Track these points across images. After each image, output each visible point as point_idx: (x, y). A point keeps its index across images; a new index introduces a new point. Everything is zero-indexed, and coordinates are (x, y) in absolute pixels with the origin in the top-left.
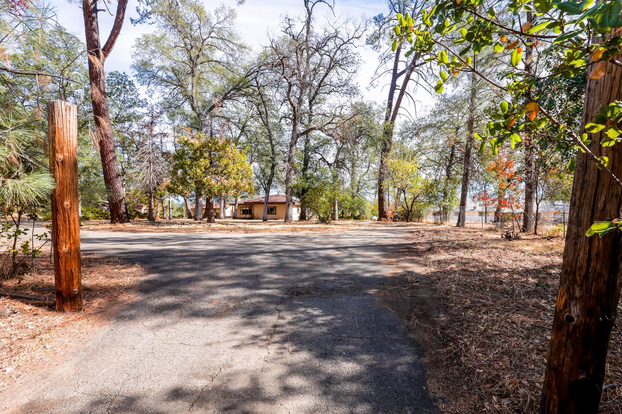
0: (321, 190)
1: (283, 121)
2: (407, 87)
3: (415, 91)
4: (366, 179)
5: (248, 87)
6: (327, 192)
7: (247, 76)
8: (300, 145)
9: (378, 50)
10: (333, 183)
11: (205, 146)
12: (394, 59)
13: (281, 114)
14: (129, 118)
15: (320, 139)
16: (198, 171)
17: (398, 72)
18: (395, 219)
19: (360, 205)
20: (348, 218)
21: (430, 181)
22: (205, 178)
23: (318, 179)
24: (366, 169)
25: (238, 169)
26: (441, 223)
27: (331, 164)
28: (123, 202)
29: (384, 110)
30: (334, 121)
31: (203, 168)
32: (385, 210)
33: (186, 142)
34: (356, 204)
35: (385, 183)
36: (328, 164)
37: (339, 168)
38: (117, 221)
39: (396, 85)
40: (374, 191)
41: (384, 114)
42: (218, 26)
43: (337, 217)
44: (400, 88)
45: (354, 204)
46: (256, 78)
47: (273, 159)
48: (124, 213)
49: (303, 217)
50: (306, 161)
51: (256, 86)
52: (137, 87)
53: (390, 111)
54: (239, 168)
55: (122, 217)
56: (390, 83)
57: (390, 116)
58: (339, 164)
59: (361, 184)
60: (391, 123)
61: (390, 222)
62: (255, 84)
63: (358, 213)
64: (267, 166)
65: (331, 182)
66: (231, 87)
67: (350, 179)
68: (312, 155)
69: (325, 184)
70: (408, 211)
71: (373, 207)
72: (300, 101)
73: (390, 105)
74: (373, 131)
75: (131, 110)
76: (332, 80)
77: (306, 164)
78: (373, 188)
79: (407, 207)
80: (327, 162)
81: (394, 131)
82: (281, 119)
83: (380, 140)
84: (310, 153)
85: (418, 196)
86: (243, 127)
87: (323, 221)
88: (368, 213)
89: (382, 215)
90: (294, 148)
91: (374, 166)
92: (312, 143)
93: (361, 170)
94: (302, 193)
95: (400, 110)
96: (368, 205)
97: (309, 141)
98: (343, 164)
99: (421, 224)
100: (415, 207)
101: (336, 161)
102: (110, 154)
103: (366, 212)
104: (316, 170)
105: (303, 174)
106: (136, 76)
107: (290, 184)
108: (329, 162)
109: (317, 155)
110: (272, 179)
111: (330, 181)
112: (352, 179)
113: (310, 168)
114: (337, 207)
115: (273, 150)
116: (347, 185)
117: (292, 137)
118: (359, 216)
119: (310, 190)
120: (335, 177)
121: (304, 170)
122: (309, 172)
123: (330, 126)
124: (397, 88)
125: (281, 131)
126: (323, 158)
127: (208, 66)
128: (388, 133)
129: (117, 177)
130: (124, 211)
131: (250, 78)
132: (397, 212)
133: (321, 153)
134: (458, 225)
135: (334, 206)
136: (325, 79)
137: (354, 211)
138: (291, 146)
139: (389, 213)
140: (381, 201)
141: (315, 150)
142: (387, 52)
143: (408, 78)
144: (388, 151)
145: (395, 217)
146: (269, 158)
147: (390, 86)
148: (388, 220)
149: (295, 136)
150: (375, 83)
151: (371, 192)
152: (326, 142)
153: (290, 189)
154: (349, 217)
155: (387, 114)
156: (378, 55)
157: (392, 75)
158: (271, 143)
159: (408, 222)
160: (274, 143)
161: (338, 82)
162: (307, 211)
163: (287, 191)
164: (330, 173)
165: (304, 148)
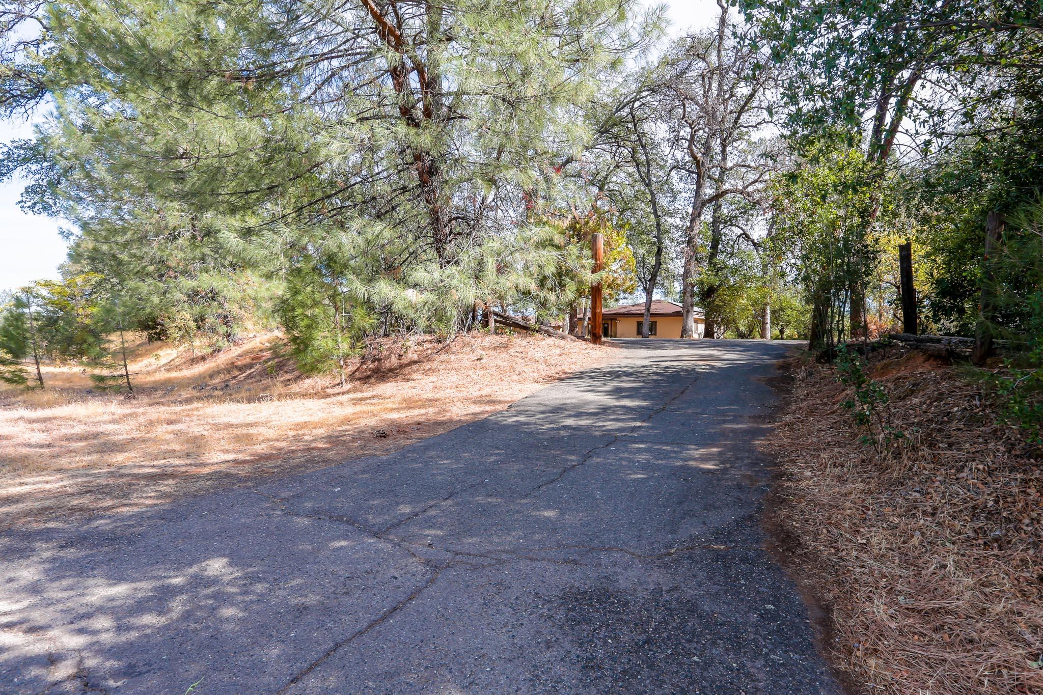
0: (742, 288)
6: (751, 292)
7: (618, 109)
8: (707, 216)
10: (763, 277)
15: (738, 204)
23: (735, 270)
27: (759, 244)
36: (754, 244)
43: (768, 335)
47: (659, 239)
49: (709, 334)
50: (715, 240)
64: (649, 252)
65: (759, 274)
68: (725, 230)
69: (747, 279)
77: (714, 246)
80: (753, 241)
82: (671, 171)
84: (721, 228)
90: (698, 222)
92: (725, 210)
94: (708, 294)
97: (720, 206)
101: (770, 238)
104: (732, 254)
105: (711, 263)
107: (690, 280)
108: (757, 241)
109: (734, 228)
110: (656, 273)
111: (757, 272)
113: (723, 252)
114: (768, 317)
115: (658, 225)
117: (695, 204)
119: (721, 289)
120: (767, 266)
121: (713, 255)
122: (720, 258)
126: (745, 233)
133: (741, 226)
135: (764, 315)
138: (693, 219)
141: (731, 221)
146: (652, 239)
149: (699, 205)
153: (690, 288)
158: (655, 212)
160: (659, 213)
162: (715, 325)
163: (685, 289)
164: (758, 260)
165: (711, 220)
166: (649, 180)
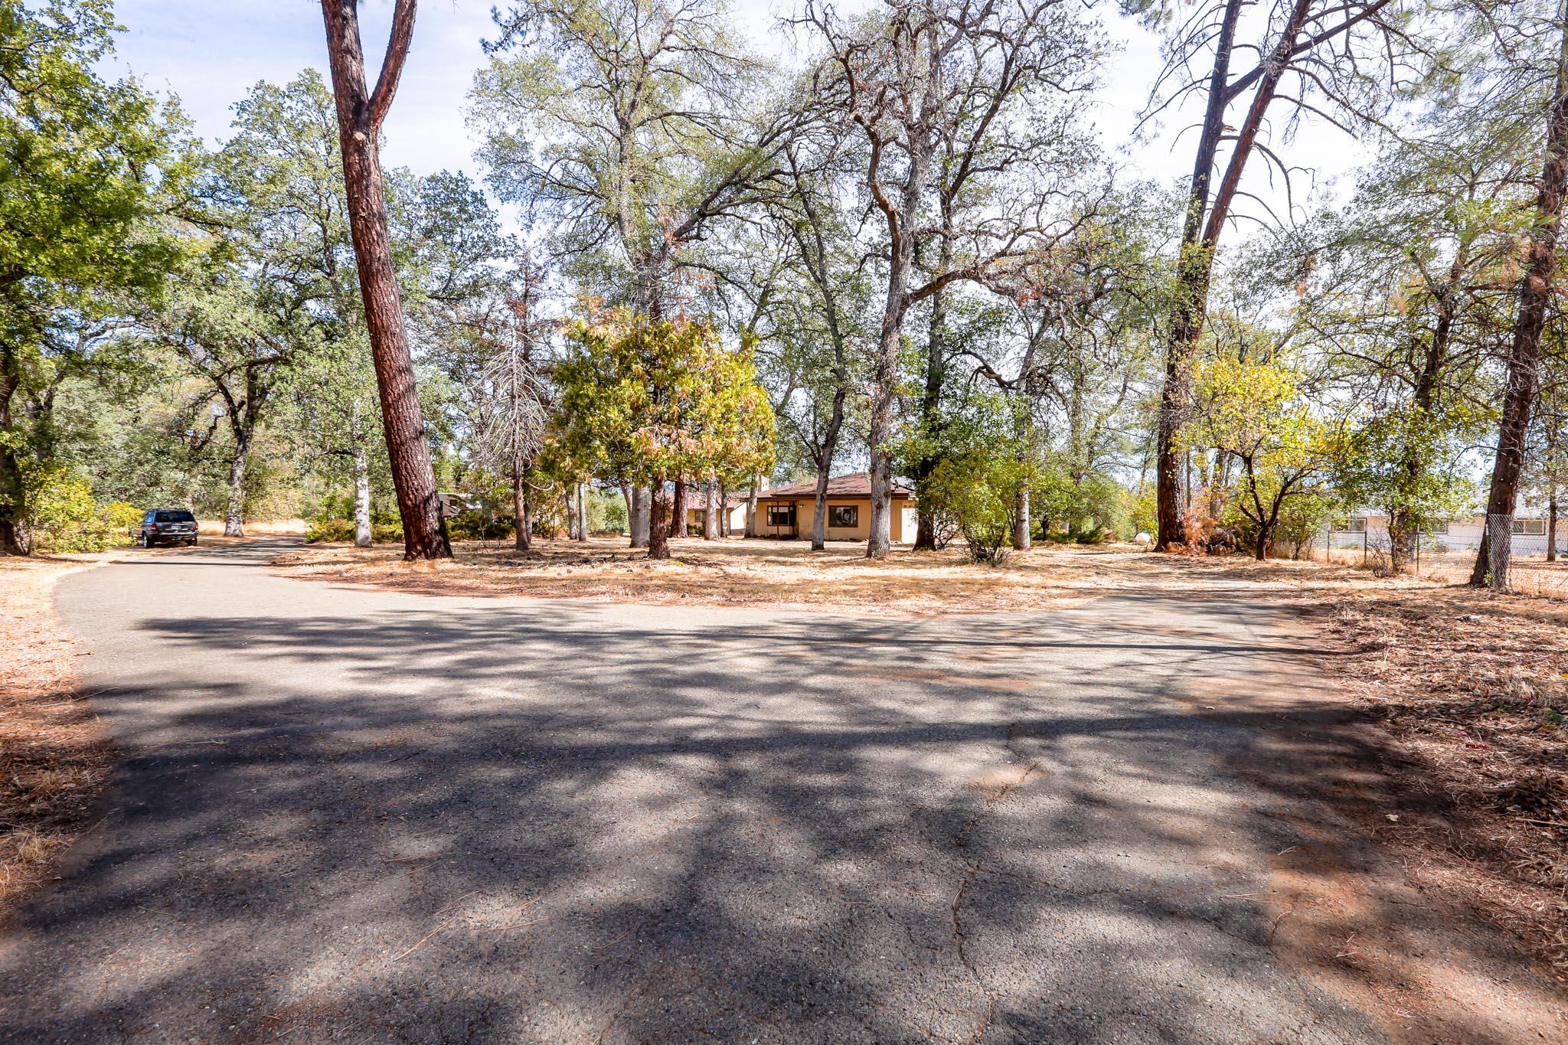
0: (978, 461)
1: (869, 267)
2: (1263, 125)
3: (1288, 135)
4: (1113, 425)
5: (768, 178)
6: (998, 467)
7: (763, 144)
8: (915, 330)
9: (1161, 26)
10: (1015, 441)
11: (635, 343)
12: (1215, 43)
13: (862, 249)
14: (475, 289)
15: (973, 311)
16: (614, 413)
17: (1230, 82)
18: (1214, 546)
19: (1099, 502)
20: (1062, 540)
21: (1353, 426)
22: (634, 435)
23: (967, 429)
24: (1114, 399)
25: (728, 408)
26: (1397, 570)
27: (1010, 384)
28: (434, 503)
29: (1181, 209)
30: (1014, 247)
31: (627, 407)
32: (1180, 517)
33: (584, 335)
34: (1085, 500)
35: (1181, 436)
36: (1002, 384)
37: (1034, 393)
38: (419, 554)
39: (1221, 126)
40: (1138, 458)
41: (1181, 220)
42: (686, 15)
43: (1027, 541)
44: (1238, 134)
45: (1079, 500)
46: (786, 146)
47: (840, 375)
48: (436, 532)
49: (925, 541)
50: (935, 378)
51: (789, 174)
52: (492, 208)
53: (1202, 210)
54: (732, 402)
55: (431, 542)
56: (1202, 120)
57: (1200, 222)
58: (1035, 382)
59: (1101, 440)
60: (1205, 246)
61: (1196, 556)
62: (788, 168)
63: (1088, 526)
65: (1009, 437)
66: (720, 181)
67: (1067, 426)
68: (952, 361)
69: (993, 443)
70: (1263, 523)
71: (1137, 506)
72: (911, 195)
73: (1201, 189)
74: (1145, 274)
75: (479, 267)
76: (1010, 130)
77: (934, 386)
78: (1136, 451)
79: (1260, 510)
80: (998, 379)
81: (1213, 271)
82: (863, 262)
83: (1166, 302)
84: (946, 356)
85: (1300, 474)
86: (765, 294)
87: (981, 553)
88: (1121, 520)
89: (1170, 532)
90: (895, 337)
91: (1139, 386)
92: (954, 323)
93: (1100, 401)
94: (922, 468)
95: (1236, 204)
96: (1121, 498)
97: (942, 317)
98: (1048, 381)
99: (1308, 565)
100: (1285, 512)
101: (1027, 375)
102: (399, 378)
103: (1115, 517)
104: (965, 401)
105: (926, 415)
106: (490, 178)
107: (882, 446)
108: (1005, 379)
109: (969, 358)
110: (836, 431)
111: (1007, 432)
112: (1075, 426)
113: (947, 397)
114: (1026, 509)
115: (839, 349)
116: (1060, 444)
117: (889, 305)
118: (1093, 534)
119: (944, 461)
120: (1021, 422)
121: (929, 402)
122: (944, 408)
123: (1008, 263)
124: (1224, 133)
125: (860, 294)
126: (986, 366)
127: (661, 130)
128: (1195, 277)
129: (417, 438)
130: (436, 526)
131: (770, 149)
132: (1221, 526)
133: (979, 352)
134: (1477, 581)
135: (1019, 508)
136: (990, 127)
137: (1081, 518)
138: (887, 332)
139: (1194, 529)
140: (1167, 489)
141: (961, 344)
142: (1191, 26)
143: (1266, 95)
144: (1194, 334)
145: (1215, 540)
146: (828, 374)
147: (1199, 132)
148: (1189, 550)
149: (899, 303)
150: (1149, 128)
151: (1131, 462)
152: (992, 320)
153: (884, 461)
154: (1064, 537)
155: (1190, 217)
156: (1160, 39)
157: (1207, 95)
158: (835, 330)
159: (1260, 557)
160: (841, 330)
161: (1031, 131)
162: (936, 523)
163: (874, 464)
164: (1007, 410)
165: (928, 340)
166: (823, 273)
